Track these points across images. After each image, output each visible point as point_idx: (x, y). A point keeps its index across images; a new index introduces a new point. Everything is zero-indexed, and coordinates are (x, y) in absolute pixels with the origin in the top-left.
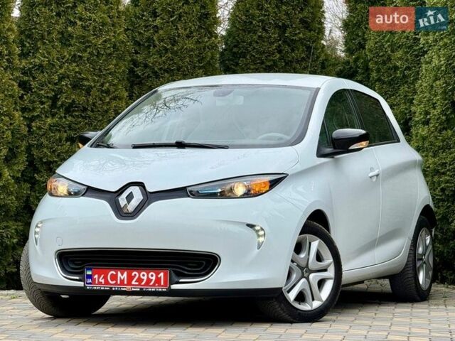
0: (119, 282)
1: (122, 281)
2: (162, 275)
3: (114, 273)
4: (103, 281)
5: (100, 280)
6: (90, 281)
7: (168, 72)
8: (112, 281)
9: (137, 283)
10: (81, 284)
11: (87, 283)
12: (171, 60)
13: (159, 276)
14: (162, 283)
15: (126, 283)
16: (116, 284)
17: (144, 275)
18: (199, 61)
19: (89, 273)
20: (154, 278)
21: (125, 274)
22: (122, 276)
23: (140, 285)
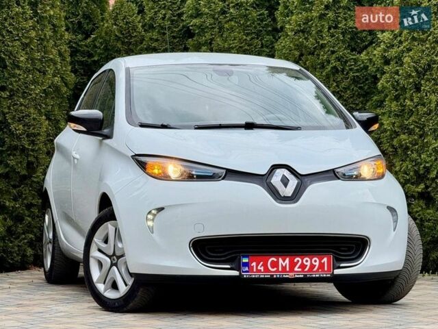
0: (280, 269)
1: (284, 268)
2: (325, 260)
3: (275, 260)
4: (262, 269)
5: (259, 268)
6: (247, 269)
8: (273, 268)
10: (235, 273)
11: (243, 272)
13: (323, 261)
14: (326, 269)
15: (288, 269)
16: (277, 271)
17: (307, 261)
19: (245, 260)
20: (317, 264)
21: (287, 261)
22: (284, 262)
23: (303, 271)
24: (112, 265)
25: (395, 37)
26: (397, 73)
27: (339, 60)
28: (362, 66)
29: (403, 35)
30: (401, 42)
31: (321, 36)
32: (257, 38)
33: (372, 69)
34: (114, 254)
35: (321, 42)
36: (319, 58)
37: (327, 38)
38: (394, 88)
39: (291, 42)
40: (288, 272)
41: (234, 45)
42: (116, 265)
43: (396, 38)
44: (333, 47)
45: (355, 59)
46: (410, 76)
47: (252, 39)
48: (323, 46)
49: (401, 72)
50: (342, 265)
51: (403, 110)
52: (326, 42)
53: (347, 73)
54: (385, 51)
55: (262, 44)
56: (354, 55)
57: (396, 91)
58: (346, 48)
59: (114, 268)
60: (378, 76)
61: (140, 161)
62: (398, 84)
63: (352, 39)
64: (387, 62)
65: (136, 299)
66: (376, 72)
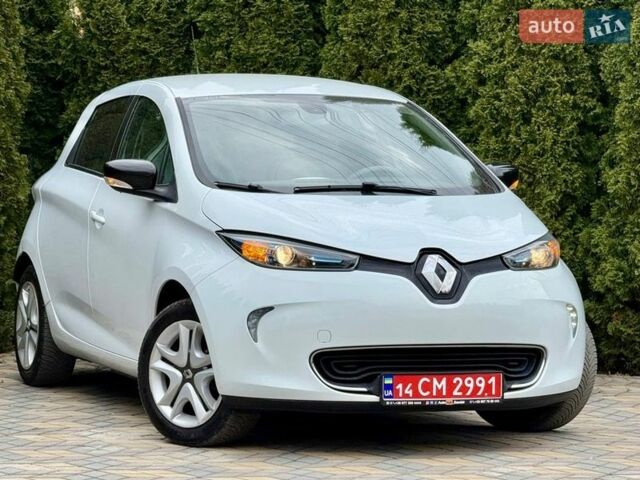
0: (434, 394)
1: (439, 392)
2: (493, 380)
3: (428, 380)
4: (410, 393)
5: (406, 392)
6: (390, 393)
8: (424, 391)
9: (460, 394)
10: (374, 398)
11: (385, 397)
13: (490, 382)
14: (494, 392)
15: (444, 393)
16: (431, 396)
17: (469, 382)
19: (388, 381)
20: (482, 385)
21: (444, 382)
22: (439, 384)
23: (464, 396)
24: (185, 381)
25: (494, 47)
26: (497, 97)
27: (414, 77)
28: (445, 85)
29: (506, 45)
30: (502, 55)
31: (390, 43)
32: (294, 42)
33: (460, 90)
34: (188, 365)
35: (389, 52)
36: (385, 74)
37: (398, 46)
38: (492, 118)
39: (346, 49)
40: (444, 397)
41: (262, 52)
42: (191, 381)
43: (494, 49)
44: (406, 59)
45: (434, 76)
46: (515, 102)
47: (287, 43)
48: (391, 58)
49: (503, 96)
50: (513, 386)
51: (505, 148)
52: (396, 52)
53: (424, 96)
54: (479, 66)
55: (301, 50)
56: (433, 70)
57: (497, 121)
58: (423, 62)
59: (189, 385)
60: (469, 101)
61: (232, 240)
62: (498, 114)
63: (430, 48)
64: (482, 82)
65: (223, 430)
66: (465, 95)
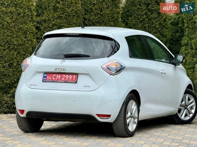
7: (98, 23)
12: (100, 18)
18: (112, 18)
